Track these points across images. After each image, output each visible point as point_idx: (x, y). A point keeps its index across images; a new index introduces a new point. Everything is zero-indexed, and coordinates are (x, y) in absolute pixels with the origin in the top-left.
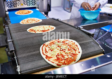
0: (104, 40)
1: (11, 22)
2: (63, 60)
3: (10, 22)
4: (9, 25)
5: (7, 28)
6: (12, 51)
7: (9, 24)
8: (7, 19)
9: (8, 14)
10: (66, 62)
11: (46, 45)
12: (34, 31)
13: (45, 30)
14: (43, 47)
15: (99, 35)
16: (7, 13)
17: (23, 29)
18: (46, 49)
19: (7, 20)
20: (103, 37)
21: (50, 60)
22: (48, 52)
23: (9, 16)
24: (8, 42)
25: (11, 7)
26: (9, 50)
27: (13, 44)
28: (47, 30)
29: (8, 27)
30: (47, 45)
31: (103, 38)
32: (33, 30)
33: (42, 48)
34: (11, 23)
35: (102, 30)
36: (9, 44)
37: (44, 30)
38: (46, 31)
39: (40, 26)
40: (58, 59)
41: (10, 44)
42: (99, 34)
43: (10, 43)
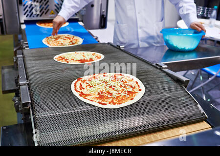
0: (205, 91)
1: (29, 45)
2: (110, 98)
3: (27, 45)
4: (24, 50)
5: (21, 56)
6: (26, 105)
7: (24, 48)
8: (22, 39)
9: (24, 30)
10: (115, 101)
11: (83, 80)
12: (67, 59)
13: (85, 59)
14: (76, 82)
15: (196, 81)
16: (23, 27)
17: (46, 55)
18: (81, 85)
19: (22, 41)
20: (204, 85)
21: (86, 98)
22: (84, 89)
23: (26, 32)
24: (20, 86)
25: (30, 16)
26: (21, 101)
27: (29, 89)
28: (89, 59)
29: (23, 54)
30: (85, 80)
31: (205, 87)
32: (64, 58)
33: (75, 84)
34: (28, 47)
35: (203, 72)
36: (21, 89)
37: (83, 59)
38: (87, 61)
39: (77, 52)
40: (101, 97)
41: (24, 89)
42: (198, 78)
43: (24, 87)
